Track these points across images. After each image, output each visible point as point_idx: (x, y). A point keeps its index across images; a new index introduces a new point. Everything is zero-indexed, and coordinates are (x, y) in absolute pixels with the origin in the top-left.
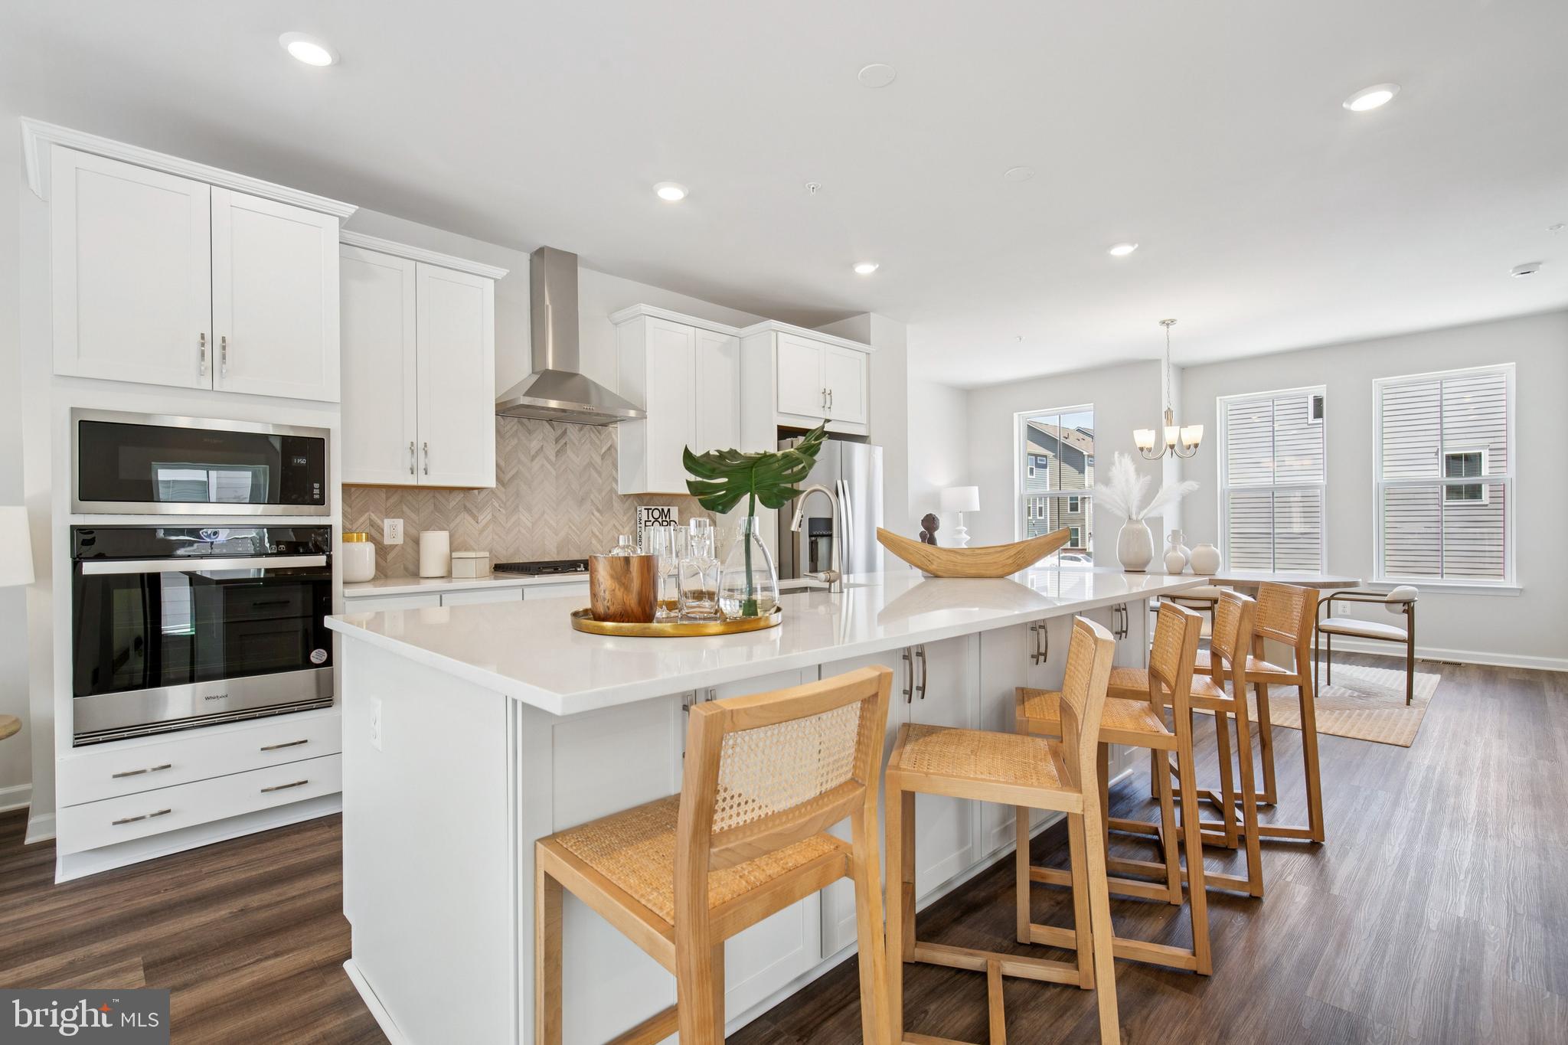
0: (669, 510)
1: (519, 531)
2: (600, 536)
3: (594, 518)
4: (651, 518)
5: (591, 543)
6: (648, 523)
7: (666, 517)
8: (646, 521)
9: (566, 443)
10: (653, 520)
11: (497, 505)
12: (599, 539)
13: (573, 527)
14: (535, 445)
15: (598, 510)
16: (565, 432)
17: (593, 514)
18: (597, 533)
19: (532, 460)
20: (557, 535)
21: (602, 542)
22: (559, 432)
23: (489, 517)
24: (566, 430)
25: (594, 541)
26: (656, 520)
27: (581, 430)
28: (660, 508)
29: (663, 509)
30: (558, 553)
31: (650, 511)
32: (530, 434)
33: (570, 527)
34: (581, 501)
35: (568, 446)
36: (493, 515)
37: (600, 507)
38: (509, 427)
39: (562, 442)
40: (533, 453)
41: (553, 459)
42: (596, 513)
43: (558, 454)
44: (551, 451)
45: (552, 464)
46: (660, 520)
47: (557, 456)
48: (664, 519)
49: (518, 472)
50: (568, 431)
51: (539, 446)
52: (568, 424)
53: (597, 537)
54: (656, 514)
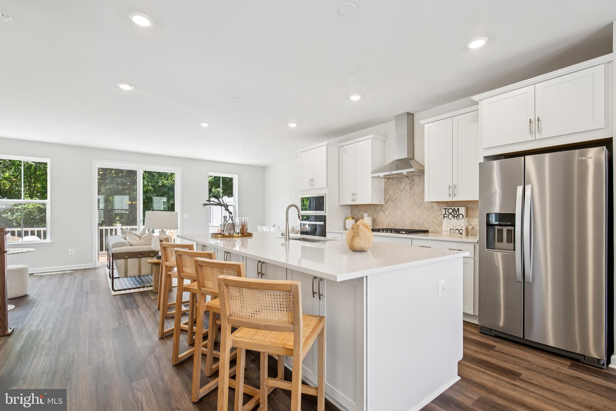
0: (458, 209)
1: (397, 218)
2: (428, 221)
3: (425, 213)
4: (447, 213)
5: (423, 223)
6: (445, 215)
7: (456, 212)
8: (444, 214)
9: (413, 184)
10: (448, 214)
11: (390, 209)
12: (427, 222)
13: (416, 217)
14: (402, 187)
15: (427, 210)
16: (413, 180)
17: (424, 211)
18: (426, 219)
19: (402, 192)
20: (410, 219)
21: (428, 223)
22: (411, 180)
23: (388, 213)
24: (413, 179)
25: (424, 222)
26: (450, 214)
27: (419, 178)
28: (453, 208)
29: (454, 209)
30: (410, 226)
31: (447, 210)
32: (400, 183)
33: (415, 216)
34: (419, 206)
35: (414, 185)
36: (389, 212)
37: (428, 209)
38: (394, 182)
39: (412, 184)
40: (402, 190)
41: (409, 191)
42: (426, 211)
43: (411, 188)
44: (408, 188)
45: (409, 193)
46: (453, 214)
47: (410, 189)
48: (455, 213)
49: (396, 197)
50: (414, 179)
51: (403, 187)
52: (414, 176)
53: (426, 221)
54: (450, 211)
